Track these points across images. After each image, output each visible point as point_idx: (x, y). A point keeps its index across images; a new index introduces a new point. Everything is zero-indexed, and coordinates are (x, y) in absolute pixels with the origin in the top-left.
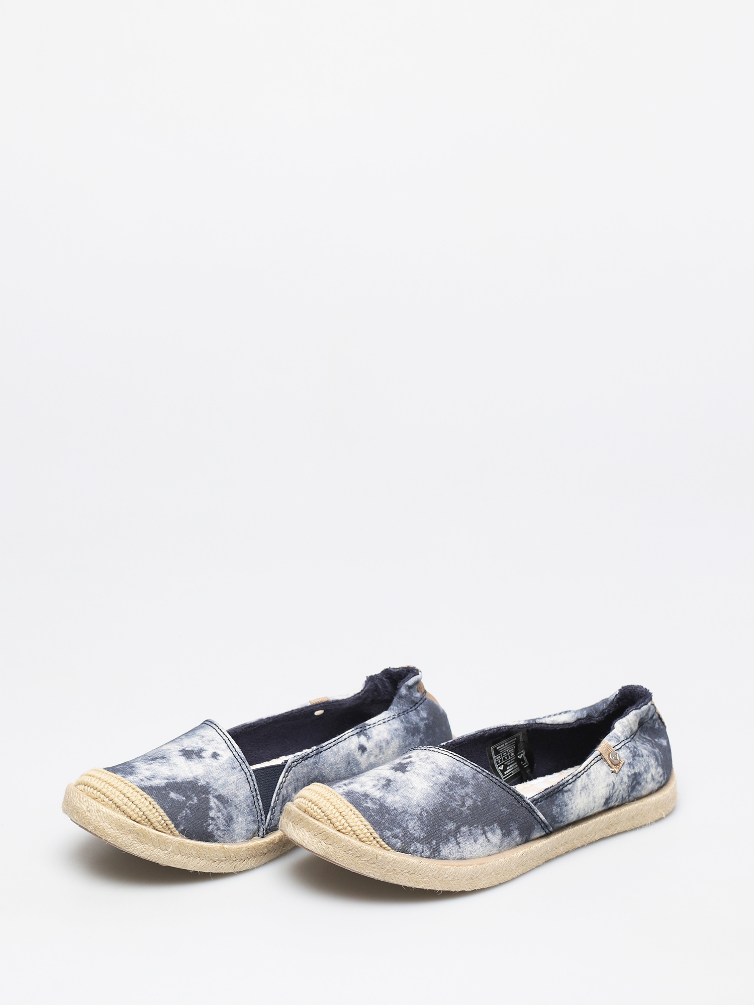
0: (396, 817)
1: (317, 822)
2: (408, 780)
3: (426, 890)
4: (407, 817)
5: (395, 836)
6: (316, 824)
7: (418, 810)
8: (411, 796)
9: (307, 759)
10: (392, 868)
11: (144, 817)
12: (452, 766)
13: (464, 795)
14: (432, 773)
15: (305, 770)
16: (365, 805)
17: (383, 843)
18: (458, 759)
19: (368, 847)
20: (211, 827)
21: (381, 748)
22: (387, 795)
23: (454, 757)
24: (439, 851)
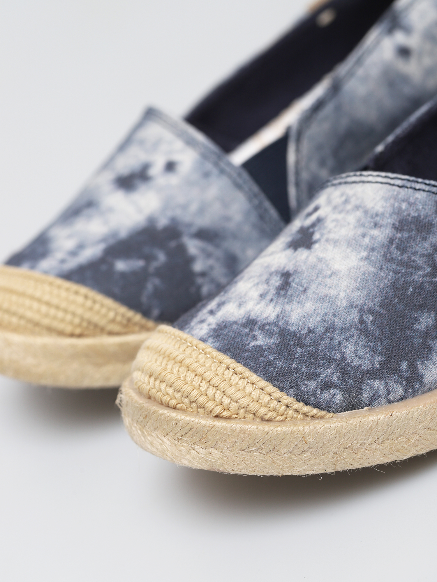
0: (317, 346)
1: (173, 414)
2: (320, 260)
3: (422, 455)
4: (337, 339)
5: (326, 386)
6: (173, 419)
7: (354, 316)
8: (333, 292)
10: (342, 447)
12: (392, 201)
13: (430, 251)
14: (360, 231)
16: (253, 344)
17: (306, 409)
18: (399, 182)
19: (281, 429)
22: (288, 307)
23: (392, 182)
24: (419, 378)
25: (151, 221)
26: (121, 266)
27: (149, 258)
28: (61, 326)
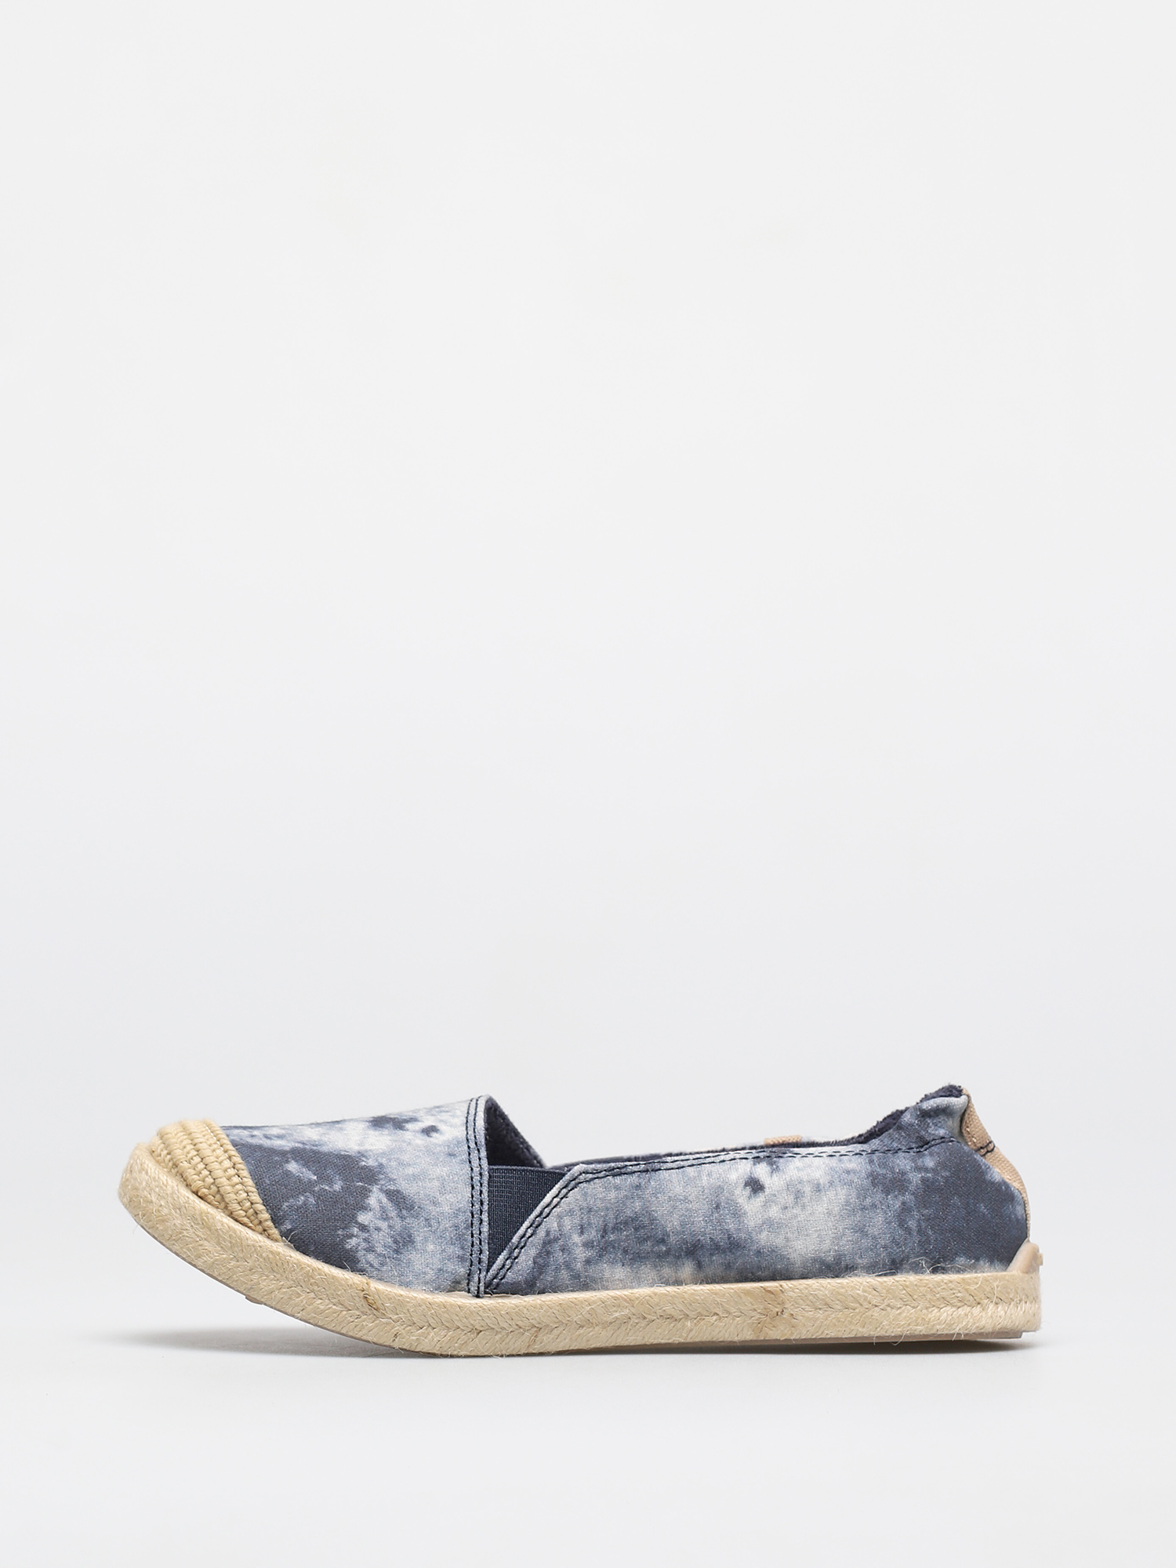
9: (620, 1174)
11: (214, 1188)
15: (613, 1195)
20: (353, 1242)
21: (798, 1195)
25: (362, 1155)
26: (293, 1167)
27: (323, 1178)
28: (190, 1174)
